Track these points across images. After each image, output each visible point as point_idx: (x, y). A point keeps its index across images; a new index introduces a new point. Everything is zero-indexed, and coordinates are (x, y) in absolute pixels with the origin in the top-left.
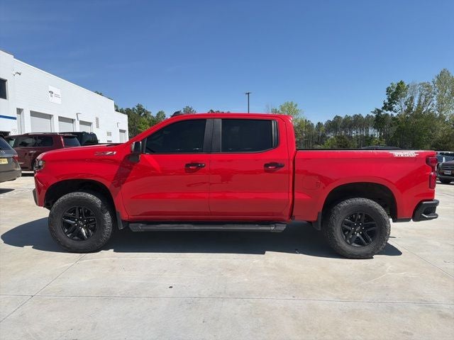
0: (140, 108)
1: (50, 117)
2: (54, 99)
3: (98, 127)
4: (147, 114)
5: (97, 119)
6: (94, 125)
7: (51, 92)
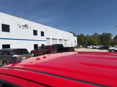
0: (82, 34)
1: (56, 39)
2: (58, 35)
3: (69, 41)
4: (84, 36)
5: (68, 39)
6: (68, 40)
7: (57, 33)
